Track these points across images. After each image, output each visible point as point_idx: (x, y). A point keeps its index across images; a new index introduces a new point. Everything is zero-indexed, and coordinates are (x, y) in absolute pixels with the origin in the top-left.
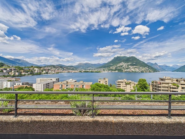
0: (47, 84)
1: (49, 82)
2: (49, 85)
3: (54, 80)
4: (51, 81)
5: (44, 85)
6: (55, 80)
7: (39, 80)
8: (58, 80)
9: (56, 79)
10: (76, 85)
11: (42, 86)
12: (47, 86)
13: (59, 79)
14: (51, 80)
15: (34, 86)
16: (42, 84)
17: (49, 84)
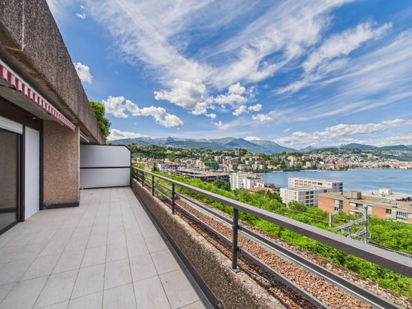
0: (307, 193)
1: (314, 189)
2: (312, 197)
3: (328, 185)
4: (319, 188)
5: (300, 193)
6: (331, 187)
7: (294, 181)
8: (338, 186)
9: (335, 185)
10: (394, 211)
11: (297, 195)
12: (307, 197)
13: (341, 184)
14: (321, 184)
15: (283, 193)
16: (297, 192)
17: (312, 192)
